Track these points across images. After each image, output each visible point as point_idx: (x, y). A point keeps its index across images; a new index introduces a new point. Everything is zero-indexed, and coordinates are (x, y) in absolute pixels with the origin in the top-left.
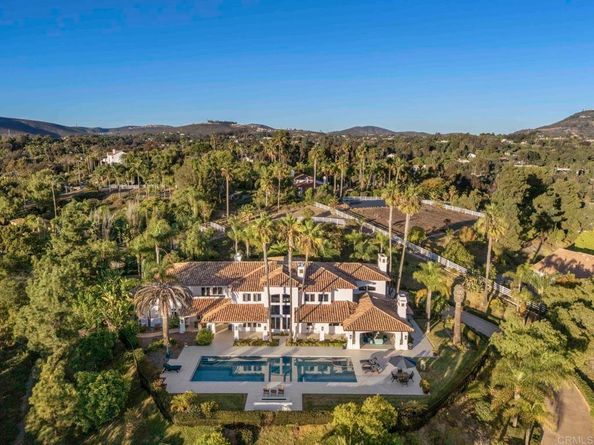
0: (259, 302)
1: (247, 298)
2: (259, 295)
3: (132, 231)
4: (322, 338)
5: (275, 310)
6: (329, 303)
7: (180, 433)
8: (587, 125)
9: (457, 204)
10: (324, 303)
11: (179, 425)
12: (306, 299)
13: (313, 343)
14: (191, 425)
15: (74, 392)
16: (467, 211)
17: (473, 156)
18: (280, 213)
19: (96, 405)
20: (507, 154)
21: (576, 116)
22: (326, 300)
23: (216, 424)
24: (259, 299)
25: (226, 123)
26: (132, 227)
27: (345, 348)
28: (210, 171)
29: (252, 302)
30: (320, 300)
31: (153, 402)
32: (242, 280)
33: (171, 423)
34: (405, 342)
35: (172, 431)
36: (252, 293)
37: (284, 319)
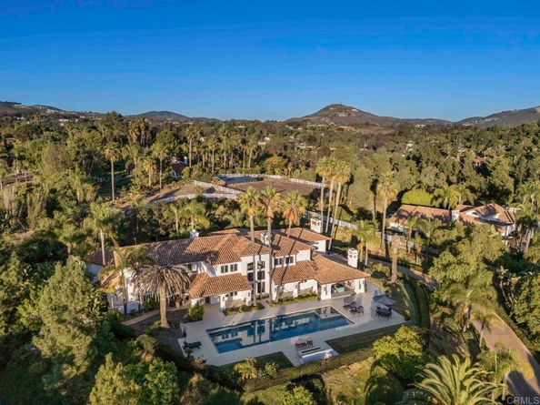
0: (236, 272)
1: (224, 269)
2: (236, 265)
3: (12, 222)
4: (295, 294)
5: (250, 277)
6: (294, 264)
7: (257, 398)
8: (335, 116)
9: (300, 177)
10: (290, 264)
11: (251, 391)
12: (276, 263)
13: (290, 300)
14: (264, 388)
15: (137, 387)
16: (309, 183)
17: (268, 139)
18: (162, 193)
19: (160, 395)
20: (292, 137)
21: (327, 109)
22: (292, 262)
23: (285, 382)
24: (236, 269)
25: (6, 103)
26: (11, 217)
27: (319, 299)
28: (78, 153)
29: (229, 273)
30: (287, 262)
31: (202, 379)
32: (216, 254)
33: (242, 391)
34: (363, 286)
35: (247, 398)
36: (229, 265)
37: (259, 284)
